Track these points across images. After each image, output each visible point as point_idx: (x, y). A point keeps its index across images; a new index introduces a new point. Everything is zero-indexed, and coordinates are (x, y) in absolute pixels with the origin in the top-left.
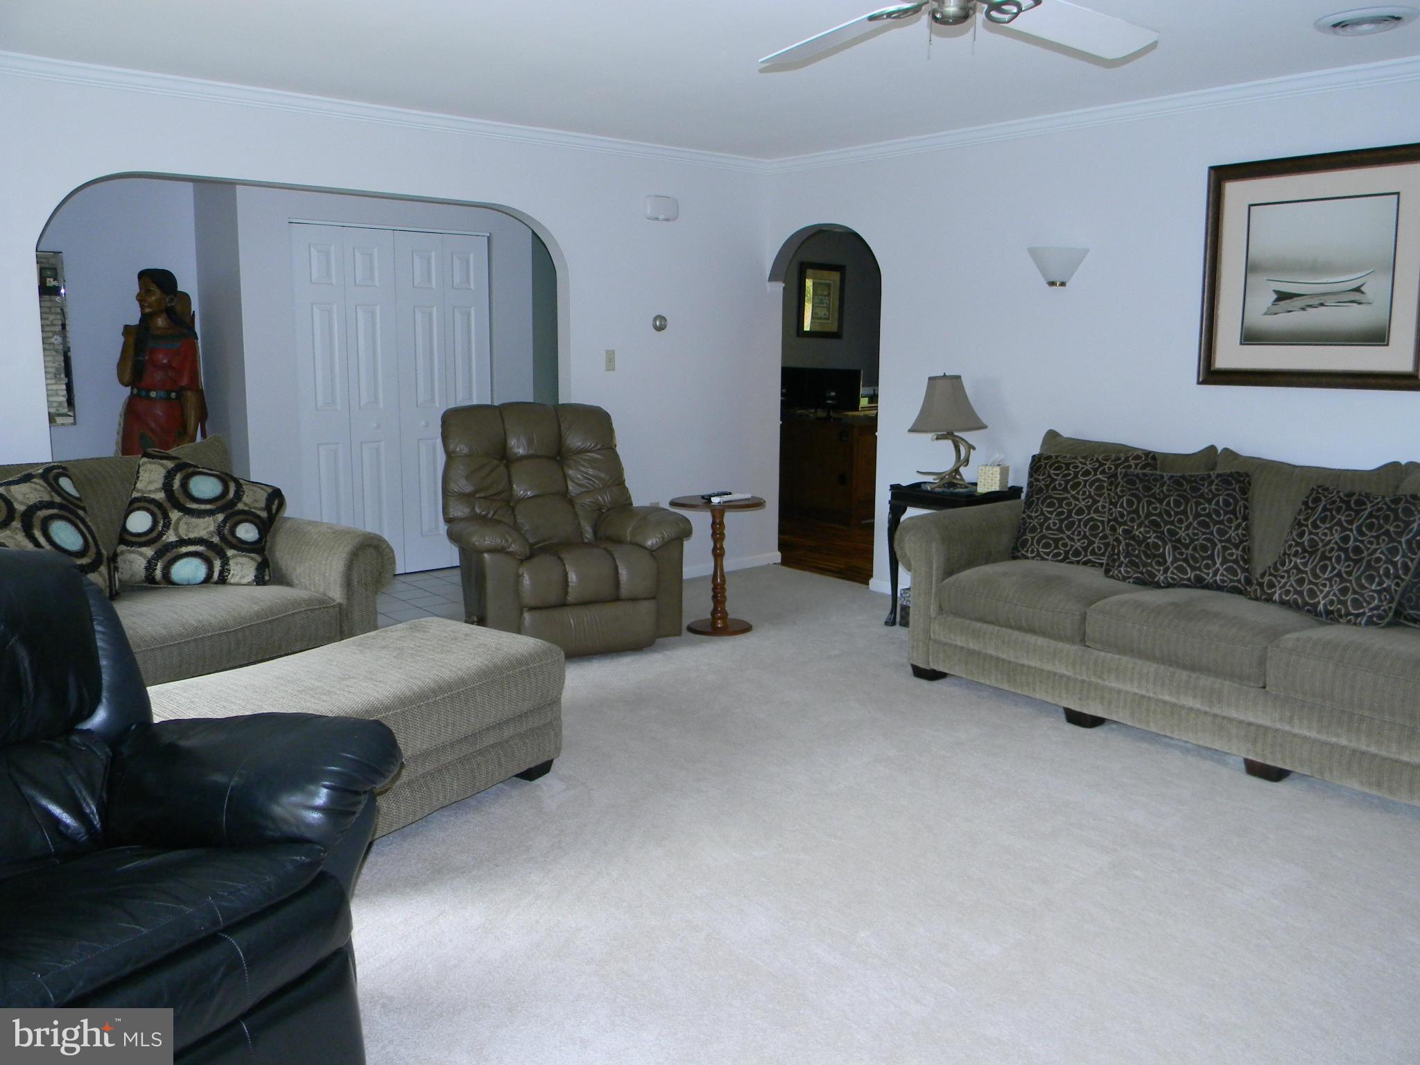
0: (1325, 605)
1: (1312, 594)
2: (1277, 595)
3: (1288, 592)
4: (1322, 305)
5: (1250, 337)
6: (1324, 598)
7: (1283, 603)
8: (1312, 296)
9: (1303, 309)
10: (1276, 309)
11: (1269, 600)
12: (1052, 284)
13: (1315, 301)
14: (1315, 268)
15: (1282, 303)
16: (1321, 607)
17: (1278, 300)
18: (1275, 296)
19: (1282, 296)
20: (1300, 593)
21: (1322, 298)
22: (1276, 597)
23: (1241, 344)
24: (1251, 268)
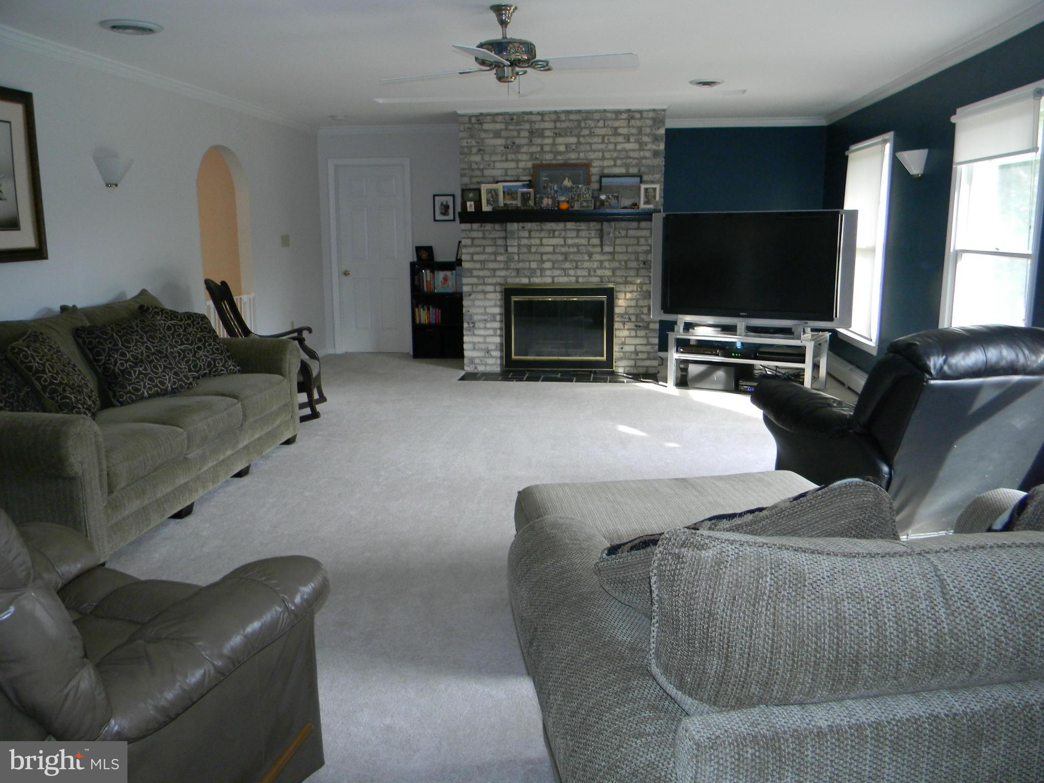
0: (171, 386)
1: (163, 383)
3: (150, 389)
6: (169, 382)
7: (151, 396)
11: (142, 398)
16: (169, 388)
20: (156, 386)
22: (146, 394)
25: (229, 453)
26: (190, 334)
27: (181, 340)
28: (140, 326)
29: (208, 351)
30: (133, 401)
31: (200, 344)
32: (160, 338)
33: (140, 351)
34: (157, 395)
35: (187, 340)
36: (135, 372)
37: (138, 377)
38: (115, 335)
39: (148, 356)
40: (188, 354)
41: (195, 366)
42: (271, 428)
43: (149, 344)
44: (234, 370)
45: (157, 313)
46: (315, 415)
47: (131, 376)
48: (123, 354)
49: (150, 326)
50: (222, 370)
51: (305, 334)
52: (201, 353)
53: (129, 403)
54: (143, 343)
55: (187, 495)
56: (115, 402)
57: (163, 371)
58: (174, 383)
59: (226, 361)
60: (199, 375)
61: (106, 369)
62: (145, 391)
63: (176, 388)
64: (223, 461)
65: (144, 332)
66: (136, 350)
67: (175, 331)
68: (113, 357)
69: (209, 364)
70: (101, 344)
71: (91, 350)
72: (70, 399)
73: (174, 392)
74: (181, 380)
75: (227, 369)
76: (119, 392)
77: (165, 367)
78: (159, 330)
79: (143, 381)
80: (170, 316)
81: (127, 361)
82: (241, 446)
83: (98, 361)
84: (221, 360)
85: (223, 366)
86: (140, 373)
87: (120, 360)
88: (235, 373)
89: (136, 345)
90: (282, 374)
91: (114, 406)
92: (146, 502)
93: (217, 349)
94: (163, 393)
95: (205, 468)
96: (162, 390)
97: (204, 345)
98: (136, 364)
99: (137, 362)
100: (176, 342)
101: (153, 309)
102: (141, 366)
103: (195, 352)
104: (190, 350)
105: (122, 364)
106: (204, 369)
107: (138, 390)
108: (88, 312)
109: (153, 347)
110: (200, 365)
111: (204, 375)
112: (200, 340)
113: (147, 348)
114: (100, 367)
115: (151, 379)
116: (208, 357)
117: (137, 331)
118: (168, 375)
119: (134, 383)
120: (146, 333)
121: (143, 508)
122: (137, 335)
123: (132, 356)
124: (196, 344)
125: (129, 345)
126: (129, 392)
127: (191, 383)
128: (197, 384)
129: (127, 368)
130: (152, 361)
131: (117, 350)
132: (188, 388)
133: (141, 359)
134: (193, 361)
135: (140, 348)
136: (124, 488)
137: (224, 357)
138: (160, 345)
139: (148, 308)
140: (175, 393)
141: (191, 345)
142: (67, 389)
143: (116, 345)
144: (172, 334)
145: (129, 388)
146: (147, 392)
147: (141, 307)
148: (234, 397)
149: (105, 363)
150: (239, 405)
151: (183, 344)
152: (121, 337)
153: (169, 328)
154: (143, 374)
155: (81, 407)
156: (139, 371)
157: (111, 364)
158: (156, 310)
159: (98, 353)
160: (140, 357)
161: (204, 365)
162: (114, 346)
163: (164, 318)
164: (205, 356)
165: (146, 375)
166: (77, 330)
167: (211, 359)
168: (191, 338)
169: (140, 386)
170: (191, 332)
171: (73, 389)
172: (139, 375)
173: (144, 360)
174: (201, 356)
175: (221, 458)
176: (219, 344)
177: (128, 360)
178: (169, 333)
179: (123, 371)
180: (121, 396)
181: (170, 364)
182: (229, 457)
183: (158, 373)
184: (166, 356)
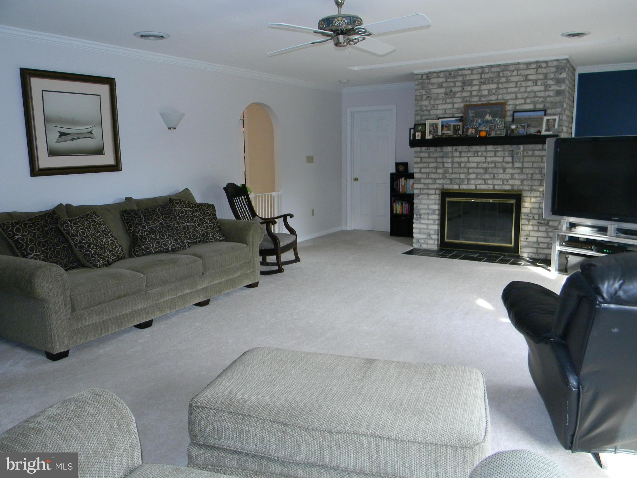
0: (171, 247)
1: (165, 245)
2: (153, 250)
3: (156, 248)
4: (78, 138)
5: (52, 153)
6: (170, 245)
7: (156, 253)
8: (74, 134)
9: (72, 140)
10: (60, 140)
11: (150, 253)
13: (75, 137)
14: (74, 122)
15: (63, 137)
16: (170, 248)
17: (60, 136)
18: (59, 134)
19: (62, 134)
20: (161, 246)
21: (78, 135)
22: (153, 251)
23: (49, 156)
24: (46, 120)
25: (187, 291)
26: (195, 216)
27: (188, 219)
28: (161, 210)
29: (204, 227)
30: (144, 255)
31: (200, 223)
32: (172, 218)
33: (155, 225)
34: (161, 252)
35: (192, 220)
36: (149, 238)
37: (150, 241)
38: (142, 215)
39: (160, 229)
40: (191, 228)
41: (194, 236)
42: (231, 277)
43: (163, 222)
44: (219, 239)
45: (177, 203)
46: (281, 270)
47: (146, 240)
48: (144, 227)
49: (168, 211)
50: (211, 239)
52: (199, 228)
53: (141, 256)
54: (158, 221)
55: (144, 315)
56: (133, 254)
57: (168, 238)
58: (174, 245)
59: (214, 234)
60: (196, 241)
61: (134, 235)
62: (153, 249)
63: (175, 248)
64: (181, 296)
65: (161, 214)
66: (153, 224)
67: (186, 214)
68: (138, 228)
69: (203, 235)
70: (132, 220)
71: (127, 223)
72: (91, 252)
73: (173, 251)
74: (179, 244)
75: (215, 238)
76: (136, 249)
77: (169, 235)
78: (174, 213)
79: (152, 243)
80: (186, 205)
81: (145, 231)
82: (199, 287)
83: (130, 230)
84: (212, 232)
85: (212, 236)
86: (152, 238)
87: (141, 230)
88: (221, 241)
89: (153, 222)
90: (247, 245)
91: (133, 257)
92: (106, 318)
93: (211, 226)
94: (167, 251)
95: (162, 300)
96: (164, 249)
97: (202, 223)
98: (150, 233)
99: (152, 231)
100: (185, 221)
101: (176, 200)
102: (153, 235)
103: (196, 227)
104: (193, 226)
105: (142, 233)
106: (200, 238)
107: (148, 248)
109: (165, 223)
110: (197, 235)
111: (200, 241)
112: (201, 220)
113: (161, 224)
114: (131, 233)
115: (158, 243)
116: (203, 231)
117: (157, 214)
118: (170, 240)
119: (146, 244)
120: (162, 215)
121: (103, 321)
122: (156, 216)
123: (149, 228)
124: (198, 222)
125: (149, 222)
126: (143, 249)
127: (185, 246)
128: (189, 247)
129: (144, 235)
130: (162, 231)
131: (140, 225)
132: (183, 249)
133: (155, 230)
134: (193, 232)
135: (156, 224)
136: (86, 308)
137: (214, 231)
138: (170, 222)
139: (173, 200)
140: (174, 251)
141: (194, 223)
142: (92, 246)
143: (141, 221)
144: (184, 216)
145: (143, 247)
146: (154, 250)
147: (171, 199)
149: (133, 232)
150: (201, 261)
151: (188, 222)
152: (145, 217)
153: (182, 212)
155: (97, 257)
156: (151, 237)
157: (136, 232)
158: (178, 201)
159: (130, 226)
160: (155, 229)
161: (200, 235)
162: (140, 222)
163: (181, 206)
165: (155, 240)
166: (123, 211)
167: (205, 232)
168: (195, 219)
169: (150, 246)
170: (197, 215)
171: (96, 246)
172: (151, 239)
173: (157, 231)
174: (199, 230)
175: (180, 294)
176: (213, 223)
177: (147, 230)
178: (181, 215)
179: (142, 237)
180: (137, 251)
181: (173, 234)
182: (187, 294)
183: (164, 239)
184: (172, 229)
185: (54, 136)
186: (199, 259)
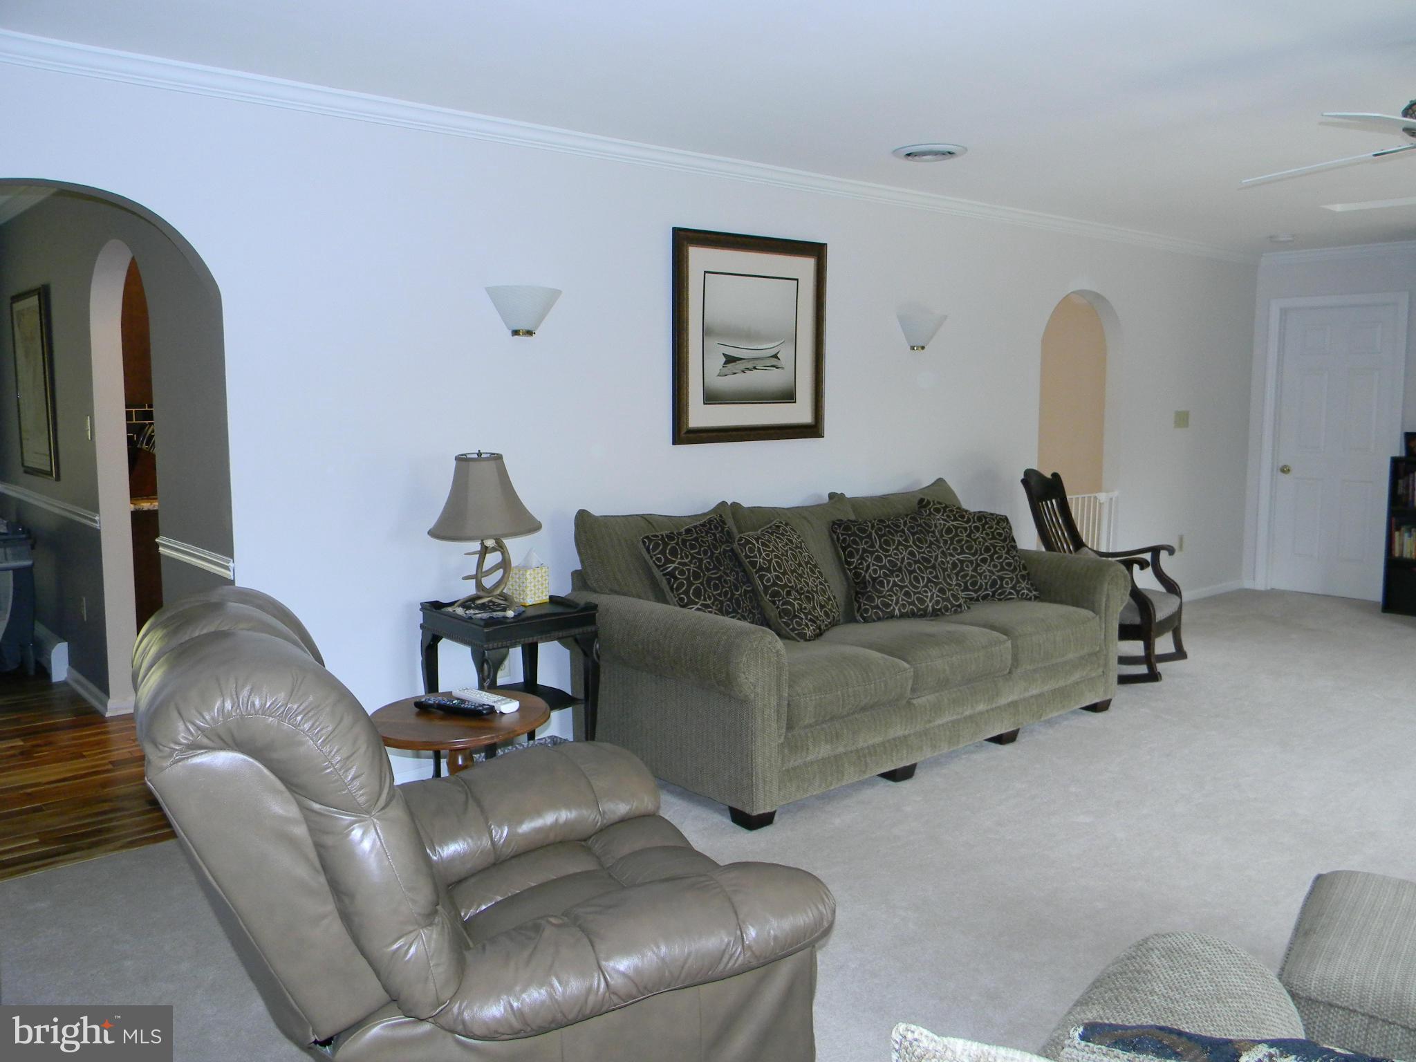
0: (933, 606)
1: (921, 601)
2: (897, 611)
3: (904, 606)
4: (755, 368)
5: (711, 398)
6: (930, 601)
7: (902, 616)
8: (749, 360)
9: (744, 372)
10: (725, 371)
11: (891, 616)
12: (516, 333)
13: (750, 365)
14: (750, 335)
15: (729, 366)
16: (930, 609)
17: (725, 363)
18: (724, 360)
19: (730, 360)
20: (913, 603)
21: (755, 362)
23: (705, 404)
24: (706, 332)
25: (981, 707)
26: (975, 541)
27: (962, 547)
28: (909, 524)
29: (995, 566)
30: (879, 619)
31: (986, 556)
32: (931, 543)
33: (900, 556)
34: (913, 615)
35: (970, 548)
36: (888, 582)
37: (891, 590)
38: (874, 534)
39: (910, 564)
40: (967, 566)
41: (974, 584)
42: (1061, 683)
43: (914, 549)
44: (1028, 595)
45: (937, 510)
46: (1153, 676)
47: (884, 587)
48: (879, 559)
49: (922, 527)
50: (1010, 593)
51: (1164, 555)
52: (985, 567)
53: (874, 621)
54: (906, 547)
55: (905, 752)
56: (859, 618)
57: (926, 586)
58: (937, 602)
59: (1018, 582)
60: (978, 597)
61: (857, 575)
62: (897, 608)
63: (940, 610)
64: (971, 717)
65: (911, 532)
66: (896, 554)
67: (957, 535)
68: (866, 561)
69: (994, 583)
70: (855, 542)
71: (844, 549)
72: (793, 605)
73: (936, 614)
74: (947, 600)
75: (1018, 592)
76: (865, 604)
77: (929, 580)
78: (934, 532)
79: (896, 595)
80: (955, 516)
81: (881, 568)
82: (1003, 701)
83: (849, 564)
84: (1012, 579)
85: (1014, 588)
86: (895, 584)
87: (874, 565)
88: (1030, 599)
89: (897, 549)
90: (1093, 611)
91: (856, 621)
92: (841, 750)
93: (1009, 564)
94: (923, 615)
95: (938, 722)
96: (919, 609)
97: (992, 557)
98: (892, 572)
99: (894, 569)
100: (955, 549)
101: (934, 504)
102: (897, 576)
103: (978, 565)
104: (971, 562)
105: (875, 571)
106: (986, 589)
107: (887, 605)
108: (856, 503)
109: (919, 553)
110: (981, 584)
111: (985, 597)
112: (987, 550)
113: (912, 554)
114: (851, 570)
115: (907, 594)
116: (994, 574)
117: (903, 531)
118: (931, 591)
119: (884, 597)
120: (913, 534)
121: (835, 756)
122: (901, 536)
123: (889, 561)
124: (981, 554)
125: (888, 548)
126: (877, 607)
127: (960, 606)
128: (969, 608)
129: (880, 576)
130: (914, 571)
131: (872, 553)
132: (956, 612)
133: (900, 567)
134: (972, 576)
135: (901, 554)
136: (811, 726)
137: (1016, 576)
138: (929, 552)
139: (929, 503)
140: (938, 615)
141: (974, 555)
142: (793, 593)
143: (873, 546)
144: (952, 539)
145: (878, 602)
146: (899, 610)
147: (922, 500)
148: (1005, 632)
149: (855, 568)
150: (1009, 644)
151: (962, 552)
152: (880, 537)
153: (949, 531)
154: (898, 586)
155: (804, 617)
156: (894, 581)
157: (862, 569)
158: (938, 506)
159: (851, 555)
160: (899, 564)
161: (986, 584)
162: (870, 547)
163: (945, 518)
164: (990, 571)
165: (901, 588)
166: (834, 523)
167: (998, 576)
168: (975, 546)
169: (892, 601)
170: (978, 538)
171: (800, 594)
172: (892, 587)
173: (904, 569)
174: (984, 571)
175: (968, 713)
176: (1013, 557)
177: (884, 567)
178: (946, 537)
179: (874, 580)
180: (866, 611)
181: (936, 577)
182: (981, 713)
183: (918, 587)
184: (934, 567)
185: (716, 363)
186: (1005, 637)
